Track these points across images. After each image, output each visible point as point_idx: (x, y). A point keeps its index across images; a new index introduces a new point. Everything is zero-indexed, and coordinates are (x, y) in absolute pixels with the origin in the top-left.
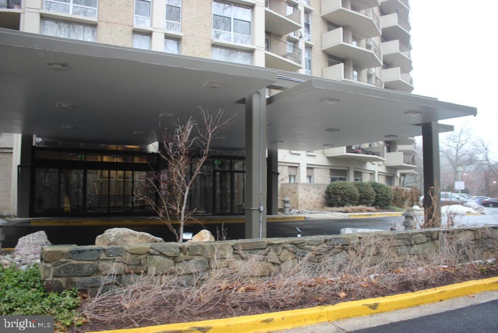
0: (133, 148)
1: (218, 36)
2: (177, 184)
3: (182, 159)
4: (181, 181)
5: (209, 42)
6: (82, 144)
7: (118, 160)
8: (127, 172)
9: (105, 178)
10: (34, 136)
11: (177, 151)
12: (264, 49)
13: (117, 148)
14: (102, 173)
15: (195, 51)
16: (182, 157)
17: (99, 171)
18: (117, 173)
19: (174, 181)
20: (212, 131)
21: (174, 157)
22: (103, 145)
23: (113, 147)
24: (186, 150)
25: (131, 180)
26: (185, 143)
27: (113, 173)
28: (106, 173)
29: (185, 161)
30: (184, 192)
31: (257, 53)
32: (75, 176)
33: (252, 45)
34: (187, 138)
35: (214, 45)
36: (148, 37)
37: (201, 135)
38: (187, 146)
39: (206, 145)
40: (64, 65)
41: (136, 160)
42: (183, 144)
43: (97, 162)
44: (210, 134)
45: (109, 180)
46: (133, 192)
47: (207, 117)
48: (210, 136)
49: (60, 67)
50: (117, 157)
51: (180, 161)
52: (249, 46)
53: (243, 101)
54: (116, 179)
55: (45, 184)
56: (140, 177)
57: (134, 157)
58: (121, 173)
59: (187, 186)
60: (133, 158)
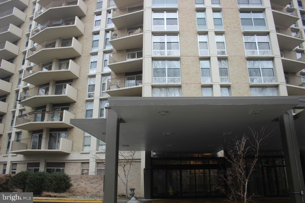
0: (208, 155)
1: (252, 80)
2: (240, 178)
3: (241, 161)
4: (242, 176)
5: (248, 85)
6: (178, 155)
7: (200, 163)
8: (205, 170)
9: (192, 174)
10: (152, 151)
11: (238, 157)
12: (285, 83)
13: (198, 156)
14: (190, 171)
15: (240, 92)
16: (241, 160)
17: (189, 171)
18: (199, 171)
19: (237, 176)
20: (259, 142)
21: (236, 160)
22: (190, 154)
23: (195, 155)
24: (243, 156)
25: (209, 175)
26: (242, 151)
27: (197, 171)
28: (193, 171)
29: (243, 163)
30: (245, 183)
31: (280, 87)
32: (175, 174)
33: (276, 82)
34: (243, 148)
35: (252, 87)
36: (211, 88)
37: (252, 145)
38: (243, 153)
39: (256, 152)
40: (166, 112)
41: (211, 163)
42: (241, 152)
43: (187, 165)
44: (258, 144)
45: (195, 176)
46: (210, 183)
47: (254, 133)
48: (258, 145)
49: (164, 113)
50: (199, 161)
51: (240, 163)
52: (274, 83)
53: (277, 120)
54: (199, 174)
55: (158, 179)
56: (213, 173)
57: (209, 160)
58: (201, 171)
59: (247, 179)
60: (209, 162)
